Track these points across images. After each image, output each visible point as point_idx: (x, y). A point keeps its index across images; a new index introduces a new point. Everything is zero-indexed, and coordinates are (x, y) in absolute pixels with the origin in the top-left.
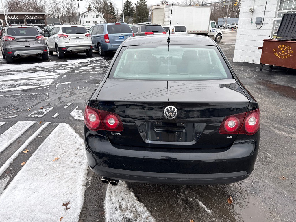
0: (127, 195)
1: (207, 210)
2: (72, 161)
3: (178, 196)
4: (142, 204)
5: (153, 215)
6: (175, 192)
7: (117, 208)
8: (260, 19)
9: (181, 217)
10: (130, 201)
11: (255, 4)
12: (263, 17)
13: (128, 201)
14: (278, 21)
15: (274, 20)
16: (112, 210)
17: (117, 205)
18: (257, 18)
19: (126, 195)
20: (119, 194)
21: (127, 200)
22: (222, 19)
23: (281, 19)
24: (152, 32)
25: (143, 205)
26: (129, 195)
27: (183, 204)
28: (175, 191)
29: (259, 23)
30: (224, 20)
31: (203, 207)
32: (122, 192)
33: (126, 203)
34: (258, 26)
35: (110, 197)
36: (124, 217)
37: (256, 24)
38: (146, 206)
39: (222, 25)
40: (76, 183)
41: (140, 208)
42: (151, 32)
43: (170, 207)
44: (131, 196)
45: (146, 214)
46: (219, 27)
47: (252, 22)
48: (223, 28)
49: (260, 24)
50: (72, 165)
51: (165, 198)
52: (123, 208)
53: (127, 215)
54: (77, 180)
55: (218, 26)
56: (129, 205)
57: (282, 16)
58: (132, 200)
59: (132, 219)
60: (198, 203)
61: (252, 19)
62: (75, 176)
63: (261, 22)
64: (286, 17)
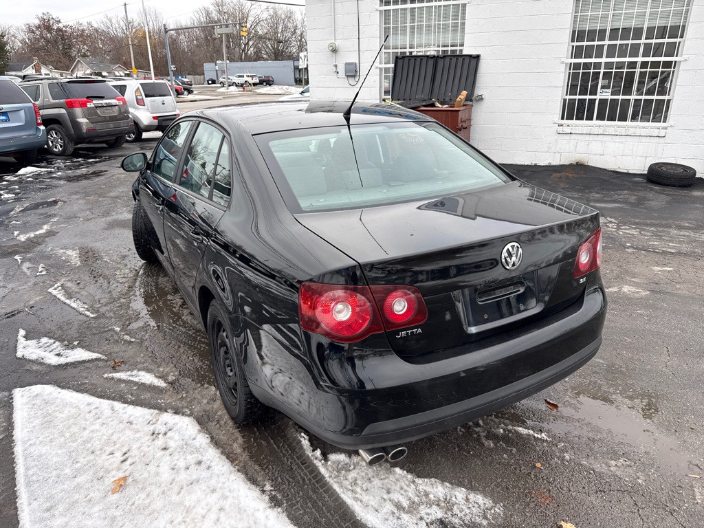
0: (388, 478)
1: (539, 436)
2: (173, 469)
3: (475, 436)
4: (433, 479)
5: (471, 488)
6: (463, 430)
7: (393, 513)
8: (354, 66)
9: (515, 469)
10: (405, 487)
11: (336, 36)
12: (357, 62)
13: (402, 488)
14: (387, 70)
15: (380, 68)
16: (389, 522)
17: (389, 507)
18: (347, 64)
19: (386, 481)
20: (370, 485)
21: (398, 488)
22: (213, 64)
23: (392, 65)
24: (88, 98)
25: (437, 480)
26: (391, 477)
27: (496, 445)
28: (460, 430)
29: (352, 74)
30: (217, 68)
31: (529, 435)
32: (372, 479)
33: (402, 495)
34: (352, 81)
35: (356, 499)
36: (428, 521)
37: (348, 76)
38: (443, 480)
39: (215, 78)
40: (245, 511)
41: (438, 489)
42: (85, 99)
43: (482, 460)
44: (397, 476)
45: (457, 493)
46: (210, 82)
47: (338, 73)
48: (220, 85)
49: (354, 76)
50: (183, 476)
51: (457, 449)
52: (407, 506)
53: (428, 514)
54: (241, 505)
55: (208, 81)
56: (410, 495)
57: (394, 61)
58: (407, 483)
59: (445, 516)
60: (516, 432)
61: (336, 66)
62: (225, 498)
63: (356, 71)
64: (400, 62)
